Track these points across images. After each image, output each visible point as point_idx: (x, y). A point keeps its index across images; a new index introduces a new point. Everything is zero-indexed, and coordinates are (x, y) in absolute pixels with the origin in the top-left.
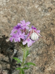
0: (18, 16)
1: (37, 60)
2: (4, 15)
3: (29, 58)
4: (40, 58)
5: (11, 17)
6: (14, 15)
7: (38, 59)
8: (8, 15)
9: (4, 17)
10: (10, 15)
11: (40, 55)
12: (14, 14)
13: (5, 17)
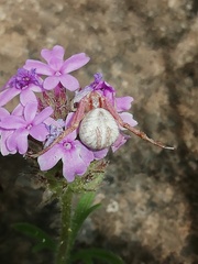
0: (72, 30)
1: (149, 232)
2: (12, 23)
3: (115, 219)
4: (160, 222)
5: (44, 32)
6: (54, 27)
7: (155, 226)
8: (29, 26)
9: (9, 31)
10: (39, 27)
11: (163, 208)
12: (56, 20)
13: (15, 35)
